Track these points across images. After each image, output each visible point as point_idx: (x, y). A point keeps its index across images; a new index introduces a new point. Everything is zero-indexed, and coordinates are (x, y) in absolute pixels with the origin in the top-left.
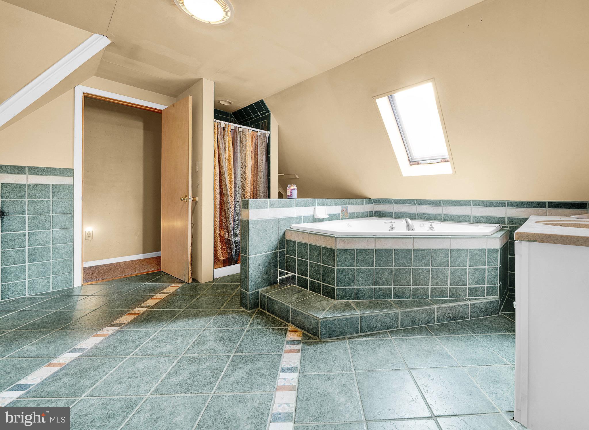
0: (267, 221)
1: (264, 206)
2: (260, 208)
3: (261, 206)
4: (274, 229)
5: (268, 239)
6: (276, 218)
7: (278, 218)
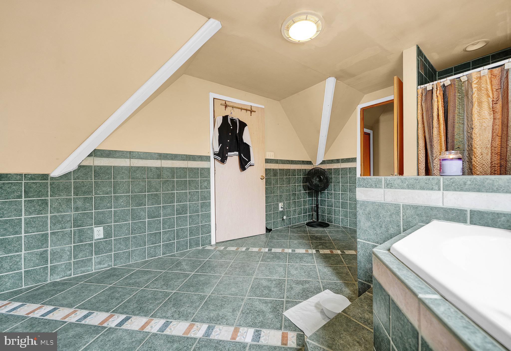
0: (382, 205)
1: (376, 186)
2: (370, 187)
3: (372, 185)
4: (394, 217)
5: (383, 229)
6: (397, 203)
7: (402, 204)
